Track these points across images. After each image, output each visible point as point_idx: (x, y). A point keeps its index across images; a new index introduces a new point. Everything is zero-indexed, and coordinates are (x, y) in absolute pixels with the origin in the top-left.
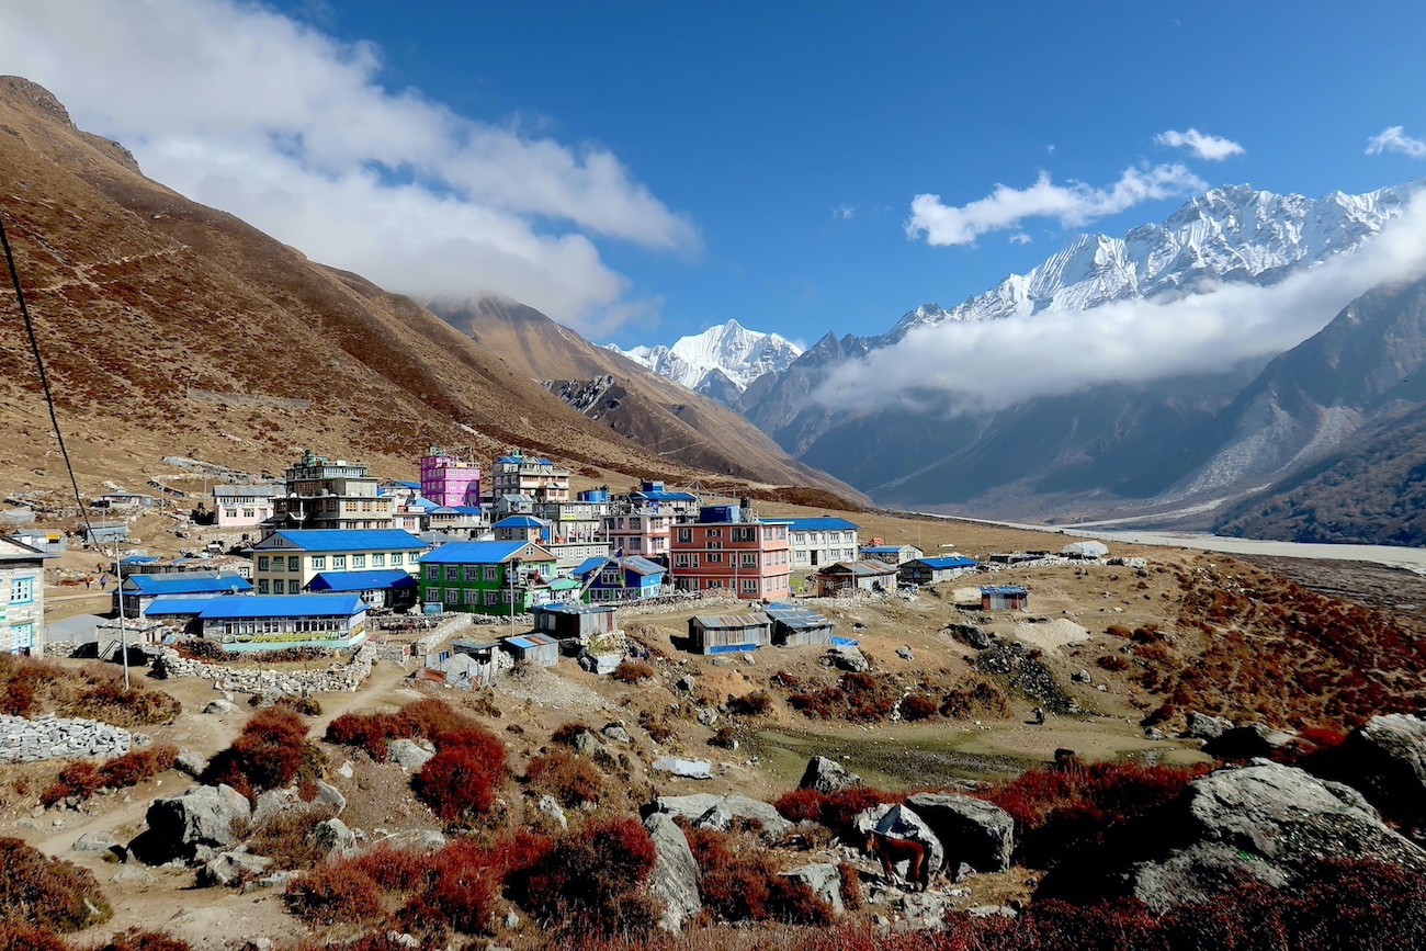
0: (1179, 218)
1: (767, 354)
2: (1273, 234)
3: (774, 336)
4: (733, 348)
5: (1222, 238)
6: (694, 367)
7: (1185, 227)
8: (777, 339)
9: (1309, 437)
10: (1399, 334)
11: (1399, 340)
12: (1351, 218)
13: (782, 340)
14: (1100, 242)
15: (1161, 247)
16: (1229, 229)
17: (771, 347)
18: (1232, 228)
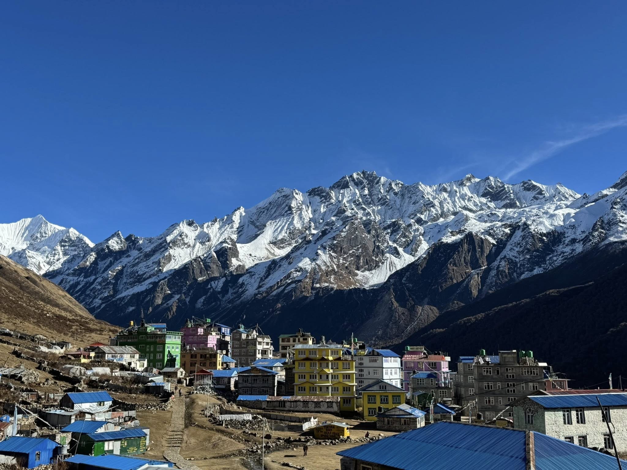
0: (338, 186)
1: (66, 242)
2: (387, 202)
3: (72, 230)
4: (39, 235)
5: (360, 200)
6: (7, 247)
7: (342, 191)
8: (74, 233)
9: (412, 320)
10: (455, 264)
11: (455, 268)
12: (426, 197)
13: (77, 233)
14: (294, 194)
15: (328, 201)
16: (364, 195)
17: (68, 237)
18: (366, 195)
